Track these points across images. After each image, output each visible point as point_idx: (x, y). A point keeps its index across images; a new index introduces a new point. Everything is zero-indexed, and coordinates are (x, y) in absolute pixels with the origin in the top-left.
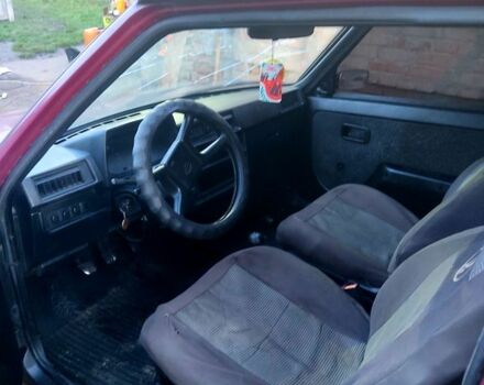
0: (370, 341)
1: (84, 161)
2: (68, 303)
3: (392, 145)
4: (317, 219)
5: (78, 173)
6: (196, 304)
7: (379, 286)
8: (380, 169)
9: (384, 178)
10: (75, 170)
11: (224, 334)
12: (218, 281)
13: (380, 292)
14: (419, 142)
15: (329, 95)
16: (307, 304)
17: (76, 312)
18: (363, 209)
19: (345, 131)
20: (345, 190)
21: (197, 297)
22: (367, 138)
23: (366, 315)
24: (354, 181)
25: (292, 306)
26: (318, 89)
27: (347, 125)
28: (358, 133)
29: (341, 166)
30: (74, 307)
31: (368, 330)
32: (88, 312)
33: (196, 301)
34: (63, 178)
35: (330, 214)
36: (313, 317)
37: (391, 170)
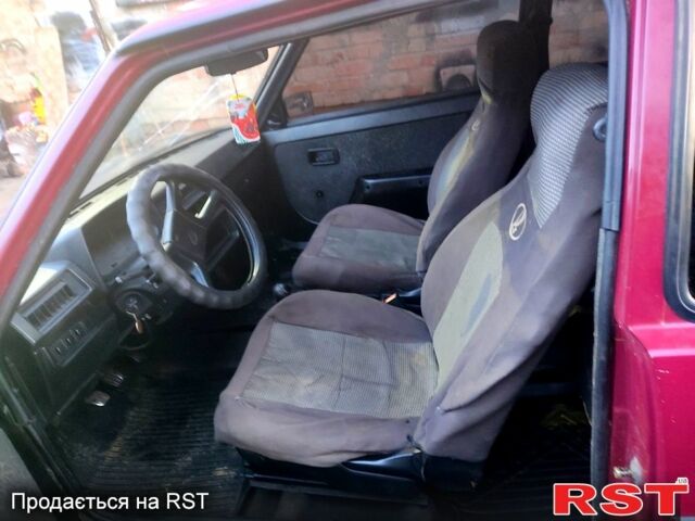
0: (434, 339)
1: (67, 271)
2: (86, 449)
3: (363, 156)
4: (326, 250)
5: (66, 287)
6: (257, 376)
7: (421, 286)
8: (359, 184)
9: (367, 191)
10: (61, 286)
11: (302, 392)
12: (266, 346)
13: (424, 291)
14: (387, 146)
15: (284, 126)
16: (363, 330)
17: (101, 455)
18: (360, 227)
19: (312, 157)
20: (335, 216)
21: (255, 369)
22: (336, 158)
23: (419, 317)
24: (339, 204)
25: (348, 338)
26: (270, 122)
27: (312, 151)
28: (325, 156)
29: (320, 194)
30: (95, 450)
31: (428, 330)
32: (114, 449)
33: (256, 373)
34: (52, 299)
35: (333, 242)
36: (372, 340)
37: (370, 182)
